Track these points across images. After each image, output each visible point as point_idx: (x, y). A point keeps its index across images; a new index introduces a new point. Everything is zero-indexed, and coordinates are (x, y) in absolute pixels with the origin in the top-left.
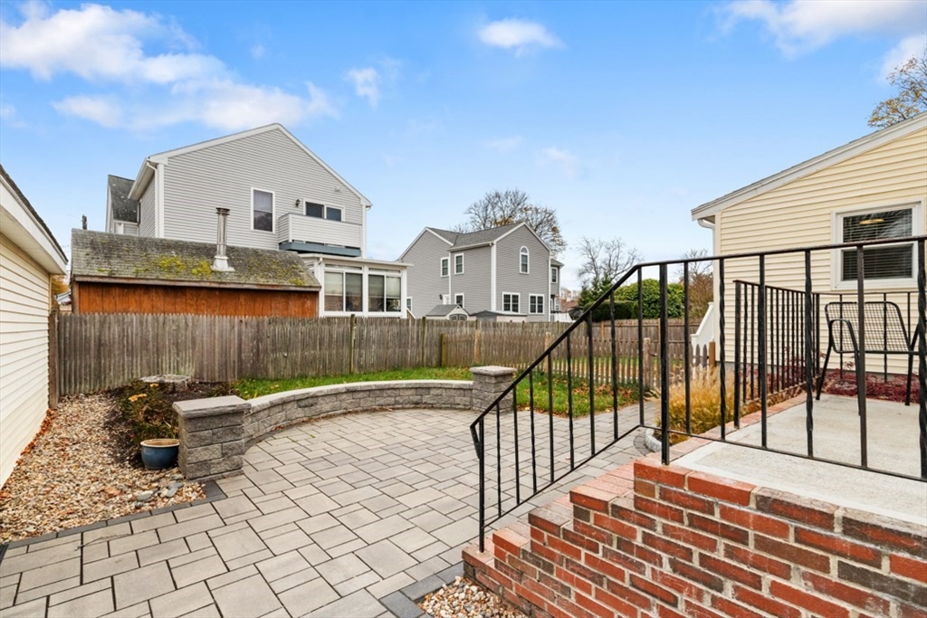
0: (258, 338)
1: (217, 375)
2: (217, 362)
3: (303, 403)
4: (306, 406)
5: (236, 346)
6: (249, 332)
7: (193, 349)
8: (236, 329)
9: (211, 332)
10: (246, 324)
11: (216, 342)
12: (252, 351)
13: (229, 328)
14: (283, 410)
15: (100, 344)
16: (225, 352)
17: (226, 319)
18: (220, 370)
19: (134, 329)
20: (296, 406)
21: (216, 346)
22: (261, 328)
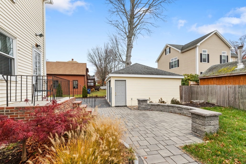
0: (235, 93)
1: (222, 104)
2: (222, 100)
3: (179, 109)
4: (179, 110)
5: (227, 95)
6: (231, 91)
7: (216, 95)
8: (227, 89)
9: (220, 90)
10: (230, 87)
11: (222, 93)
12: (233, 98)
13: (225, 89)
14: (173, 109)
15: (197, 92)
16: (224, 97)
17: (225, 86)
18: (223, 103)
19: (202, 89)
20: (177, 109)
21: (222, 95)
22: (236, 89)
